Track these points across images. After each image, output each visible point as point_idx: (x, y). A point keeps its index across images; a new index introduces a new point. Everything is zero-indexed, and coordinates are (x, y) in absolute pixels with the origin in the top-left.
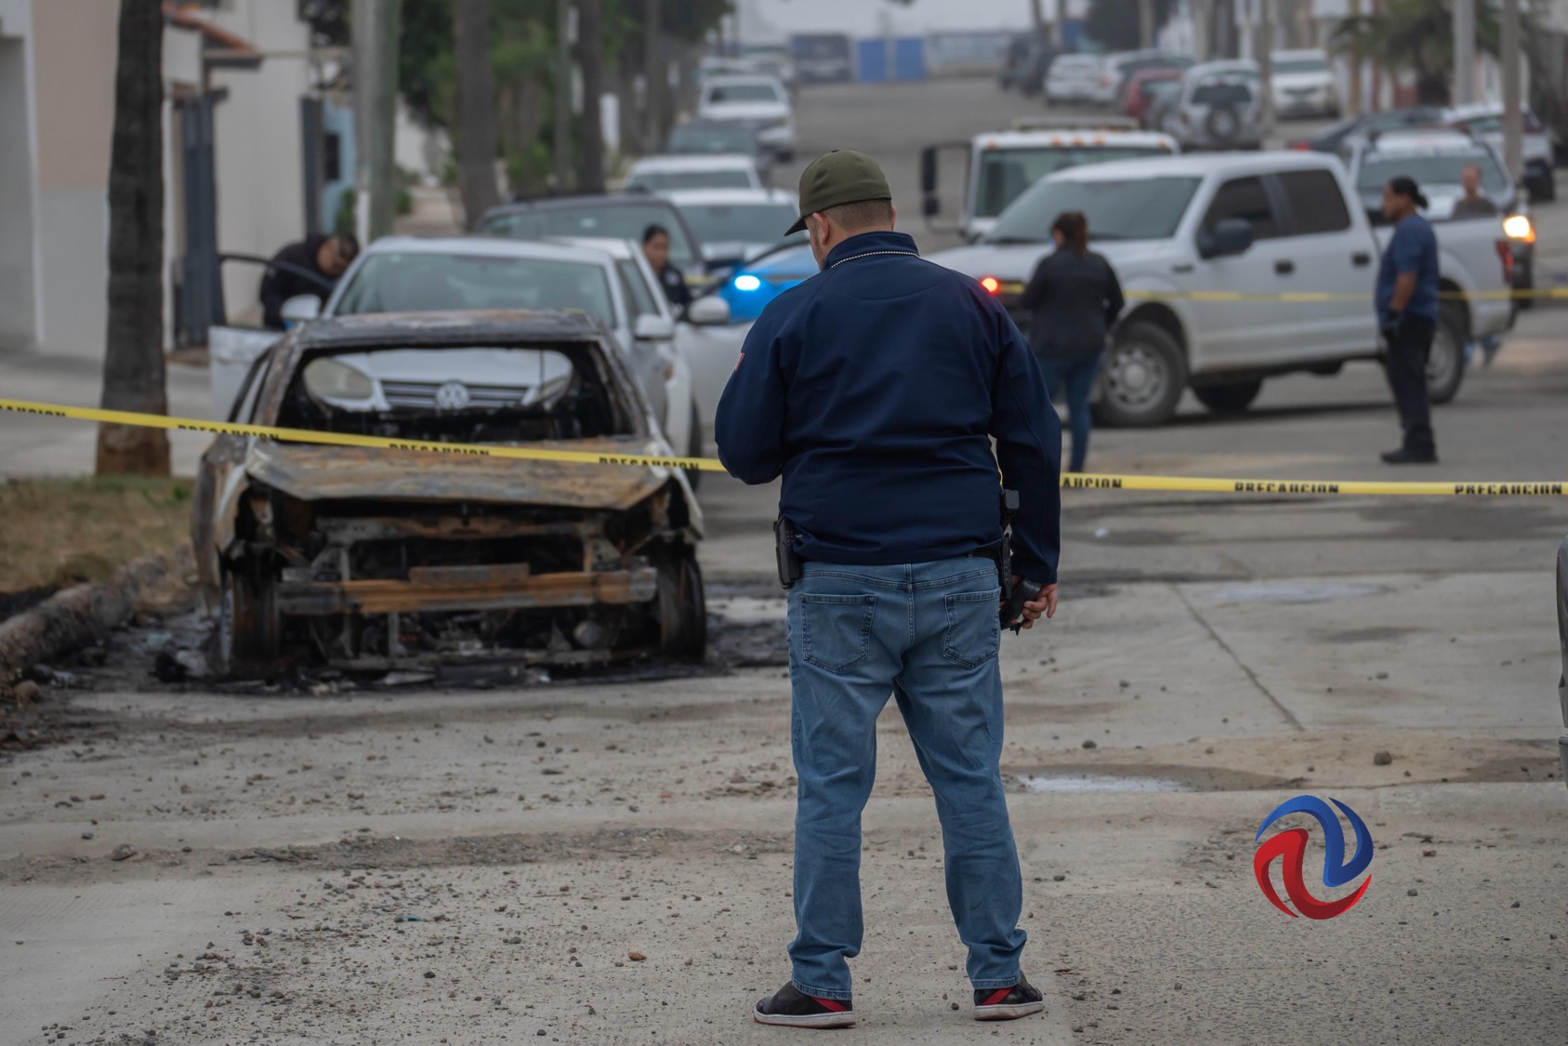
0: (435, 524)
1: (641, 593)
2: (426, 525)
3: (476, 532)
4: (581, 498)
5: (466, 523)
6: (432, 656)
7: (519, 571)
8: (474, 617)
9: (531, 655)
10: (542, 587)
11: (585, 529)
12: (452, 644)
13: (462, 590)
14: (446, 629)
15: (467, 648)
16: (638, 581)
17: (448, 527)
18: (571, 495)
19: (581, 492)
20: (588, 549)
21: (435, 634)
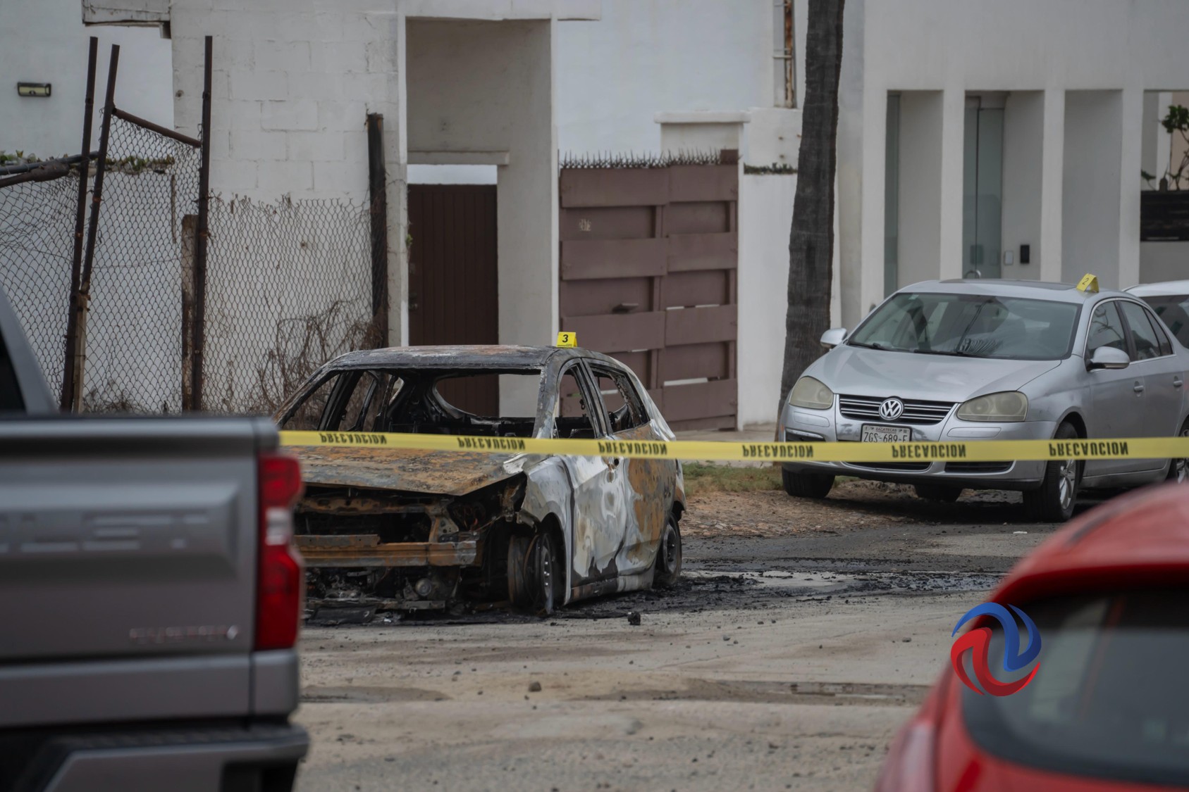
0: (327, 504)
1: (463, 558)
2: (320, 503)
3: (355, 509)
4: (428, 487)
5: (348, 503)
6: (318, 601)
7: (372, 539)
8: (363, 573)
9: (387, 603)
10: (388, 552)
11: (432, 510)
12: (335, 593)
13: (330, 553)
14: (335, 581)
15: (344, 596)
16: (461, 550)
17: (336, 505)
18: (422, 484)
19: (430, 482)
20: (436, 525)
21: (329, 585)
